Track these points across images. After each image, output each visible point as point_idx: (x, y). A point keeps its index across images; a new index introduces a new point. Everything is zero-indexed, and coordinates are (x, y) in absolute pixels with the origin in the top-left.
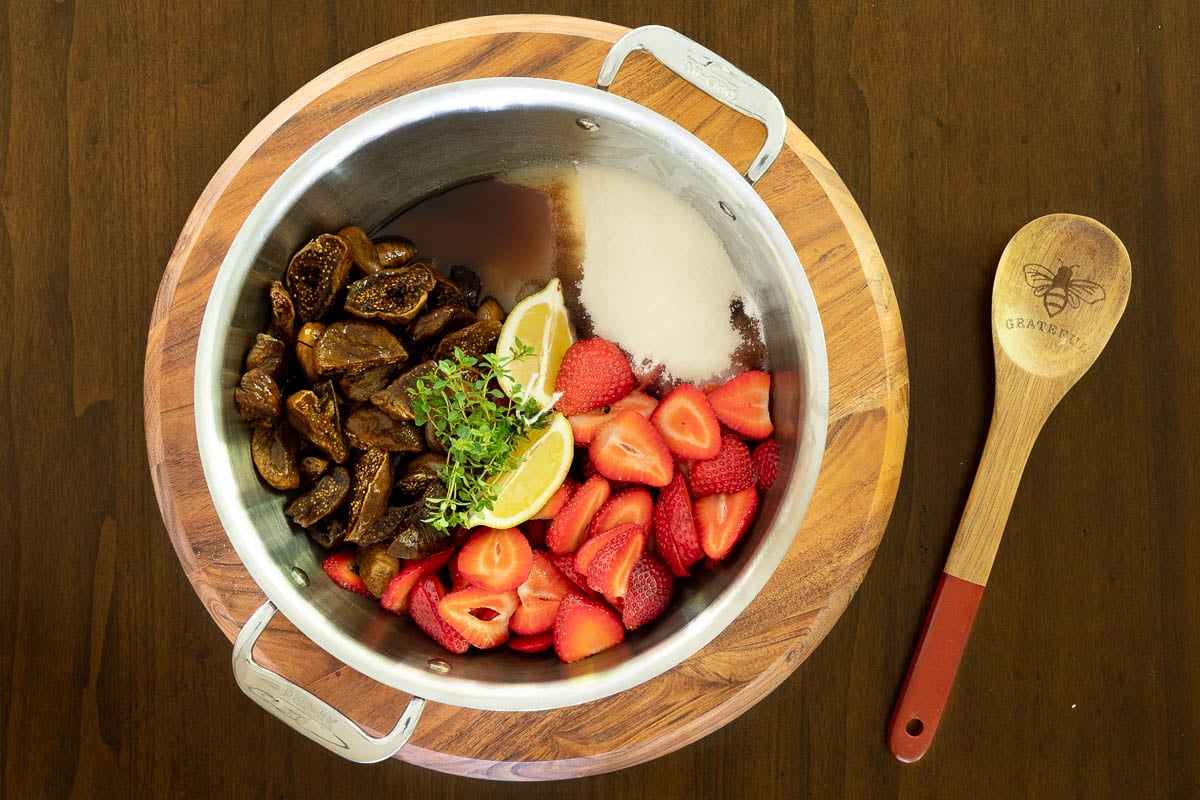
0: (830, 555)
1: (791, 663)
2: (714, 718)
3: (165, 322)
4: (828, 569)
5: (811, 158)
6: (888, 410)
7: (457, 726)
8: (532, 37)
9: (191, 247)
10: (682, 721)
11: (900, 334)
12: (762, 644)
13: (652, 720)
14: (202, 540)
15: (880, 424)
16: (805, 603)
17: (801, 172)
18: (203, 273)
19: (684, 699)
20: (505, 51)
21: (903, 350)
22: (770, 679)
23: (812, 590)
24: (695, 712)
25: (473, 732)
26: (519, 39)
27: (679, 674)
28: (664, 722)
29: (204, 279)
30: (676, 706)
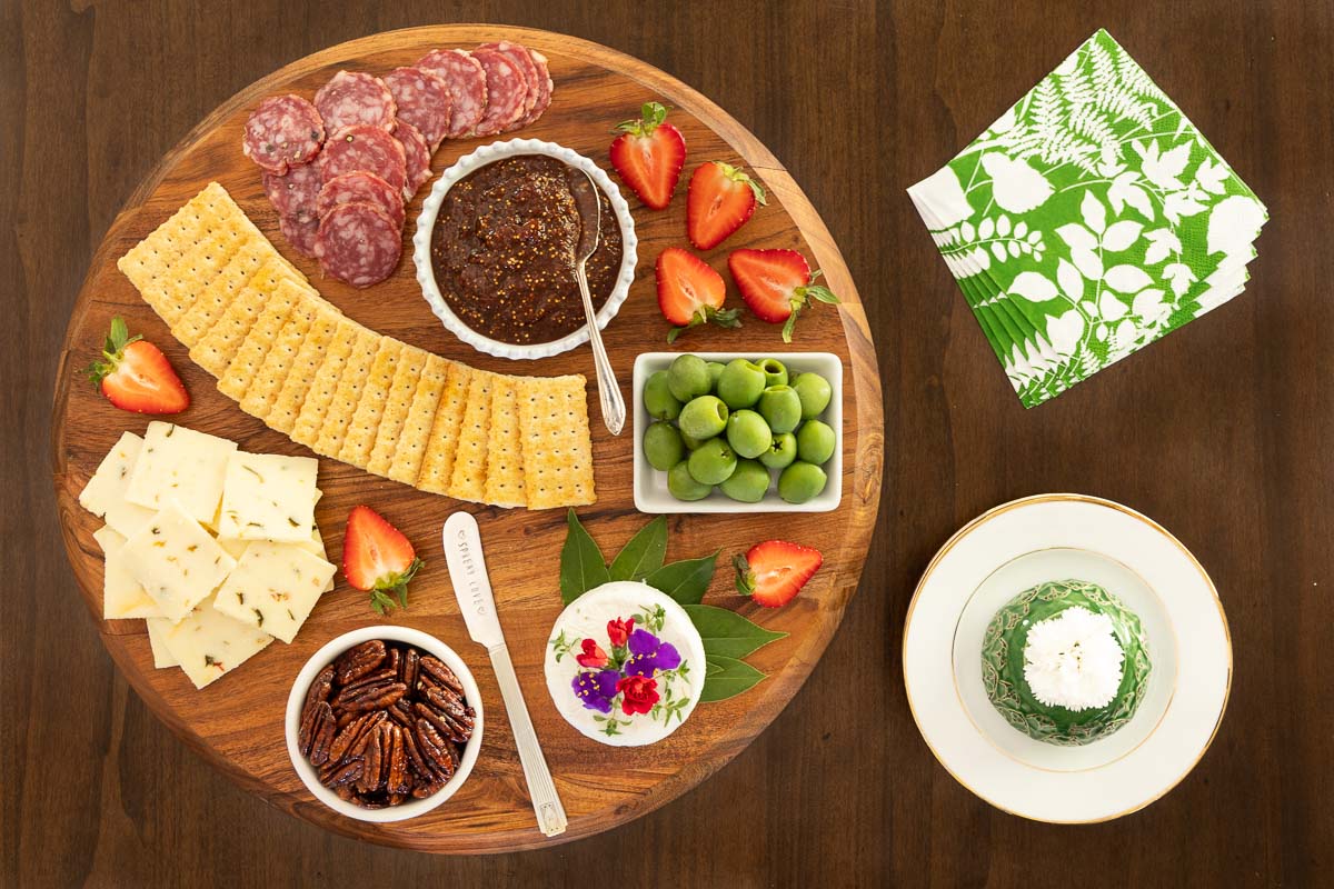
0: (702, 725)
1: (619, 817)
2: (520, 838)
3: (136, 211)
4: (694, 738)
5: (853, 320)
6: (821, 605)
7: (257, 739)
8: (624, 81)
9: (195, 147)
10: (483, 829)
11: (869, 533)
12: (596, 786)
13: (455, 815)
14: (80, 444)
15: (806, 616)
16: (656, 763)
17: (835, 330)
18: (192, 179)
19: (496, 807)
20: (591, 84)
21: (864, 551)
22: (590, 824)
23: (669, 753)
24: (500, 826)
25: (270, 752)
26: (610, 78)
27: (501, 780)
28: (466, 822)
29: (192, 186)
30: (484, 811)
